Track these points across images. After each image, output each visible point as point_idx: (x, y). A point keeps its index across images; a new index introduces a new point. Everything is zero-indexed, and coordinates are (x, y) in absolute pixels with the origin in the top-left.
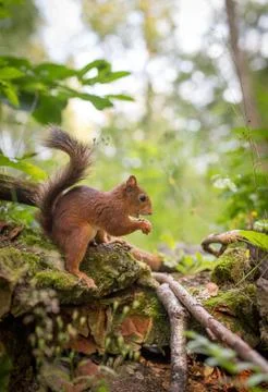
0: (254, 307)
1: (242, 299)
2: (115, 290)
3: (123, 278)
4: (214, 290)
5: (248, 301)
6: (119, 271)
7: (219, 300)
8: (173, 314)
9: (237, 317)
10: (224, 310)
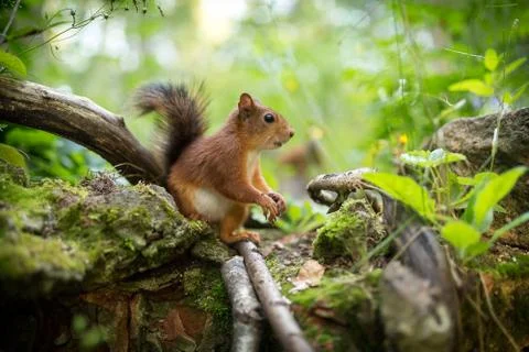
0: (378, 312)
1: (357, 297)
2: (141, 269)
3: (153, 250)
4: (316, 274)
5: (368, 301)
6: (146, 237)
7: (319, 295)
8: (238, 314)
9: (348, 326)
10: (324, 314)
